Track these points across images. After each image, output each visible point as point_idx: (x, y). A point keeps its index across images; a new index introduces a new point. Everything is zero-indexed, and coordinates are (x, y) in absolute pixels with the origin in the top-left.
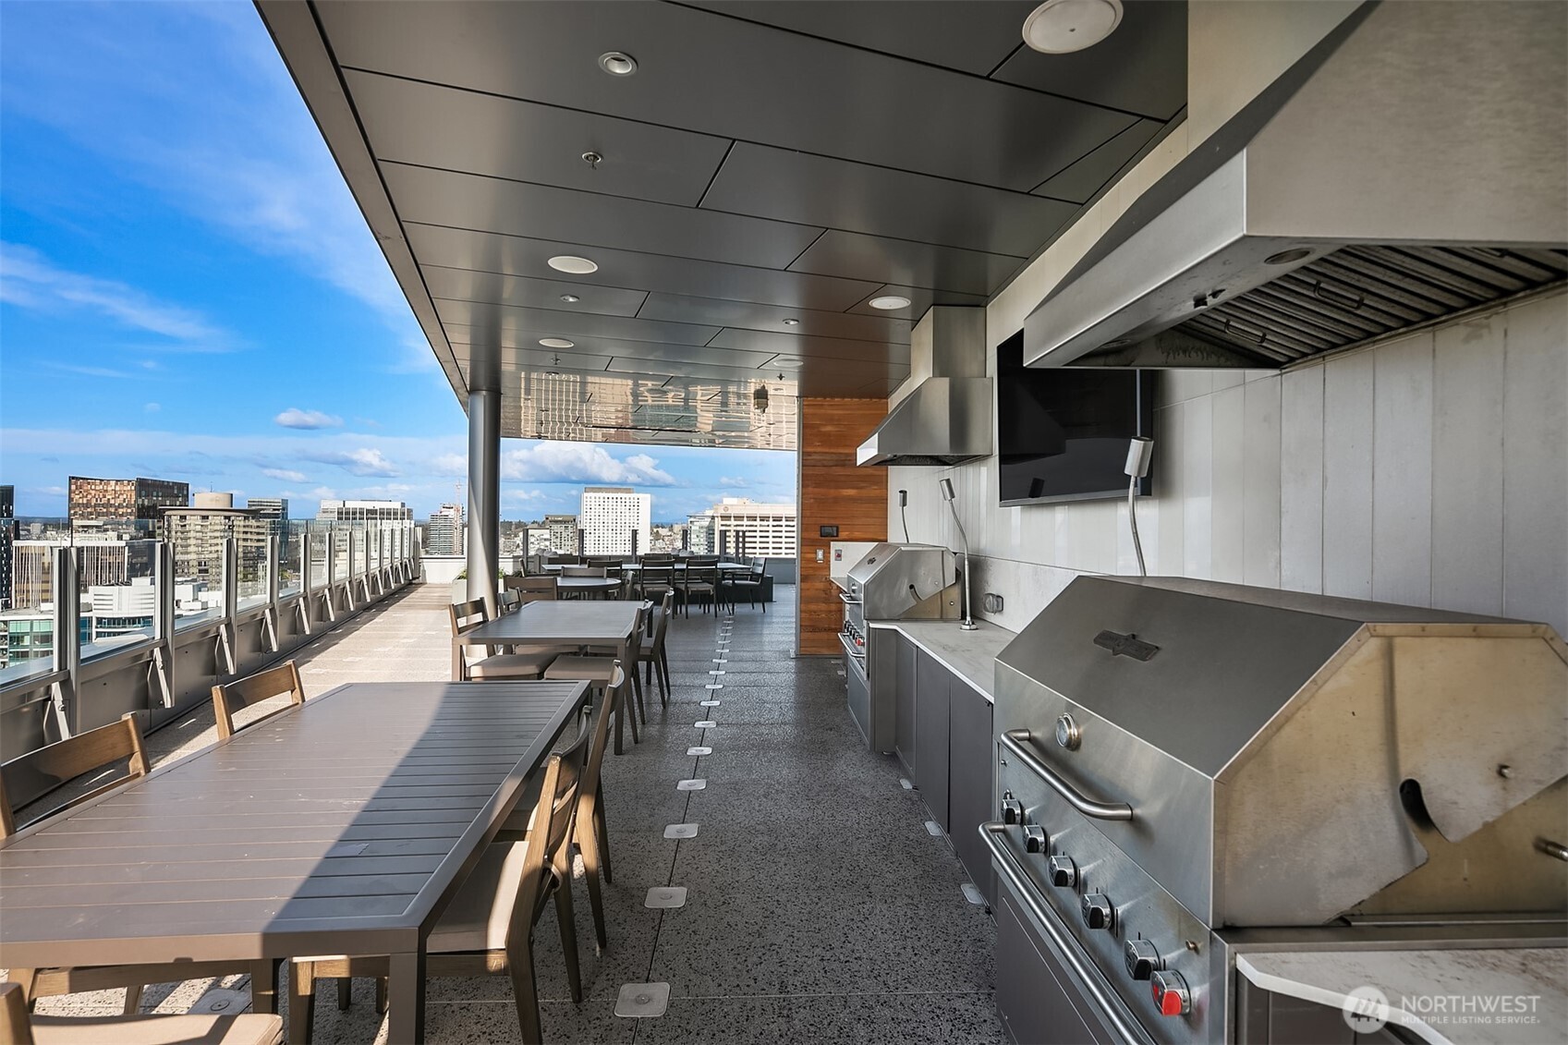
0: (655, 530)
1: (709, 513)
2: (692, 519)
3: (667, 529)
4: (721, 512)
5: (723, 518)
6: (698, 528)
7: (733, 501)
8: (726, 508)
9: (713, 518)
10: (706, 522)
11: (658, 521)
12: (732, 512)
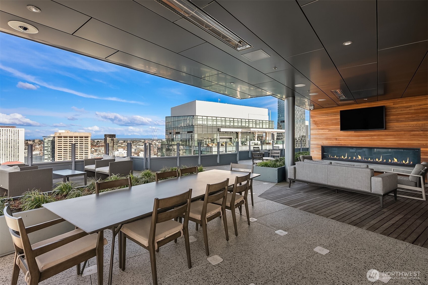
0: (26, 142)
1: (53, 135)
2: (45, 138)
3: (32, 142)
4: (58, 135)
5: (59, 137)
6: (47, 141)
7: (63, 131)
8: (60, 134)
9: (54, 137)
10: (51, 139)
11: (27, 139)
12: (62, 135)
